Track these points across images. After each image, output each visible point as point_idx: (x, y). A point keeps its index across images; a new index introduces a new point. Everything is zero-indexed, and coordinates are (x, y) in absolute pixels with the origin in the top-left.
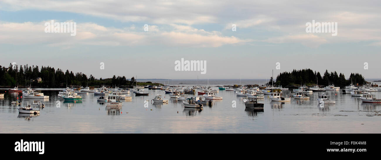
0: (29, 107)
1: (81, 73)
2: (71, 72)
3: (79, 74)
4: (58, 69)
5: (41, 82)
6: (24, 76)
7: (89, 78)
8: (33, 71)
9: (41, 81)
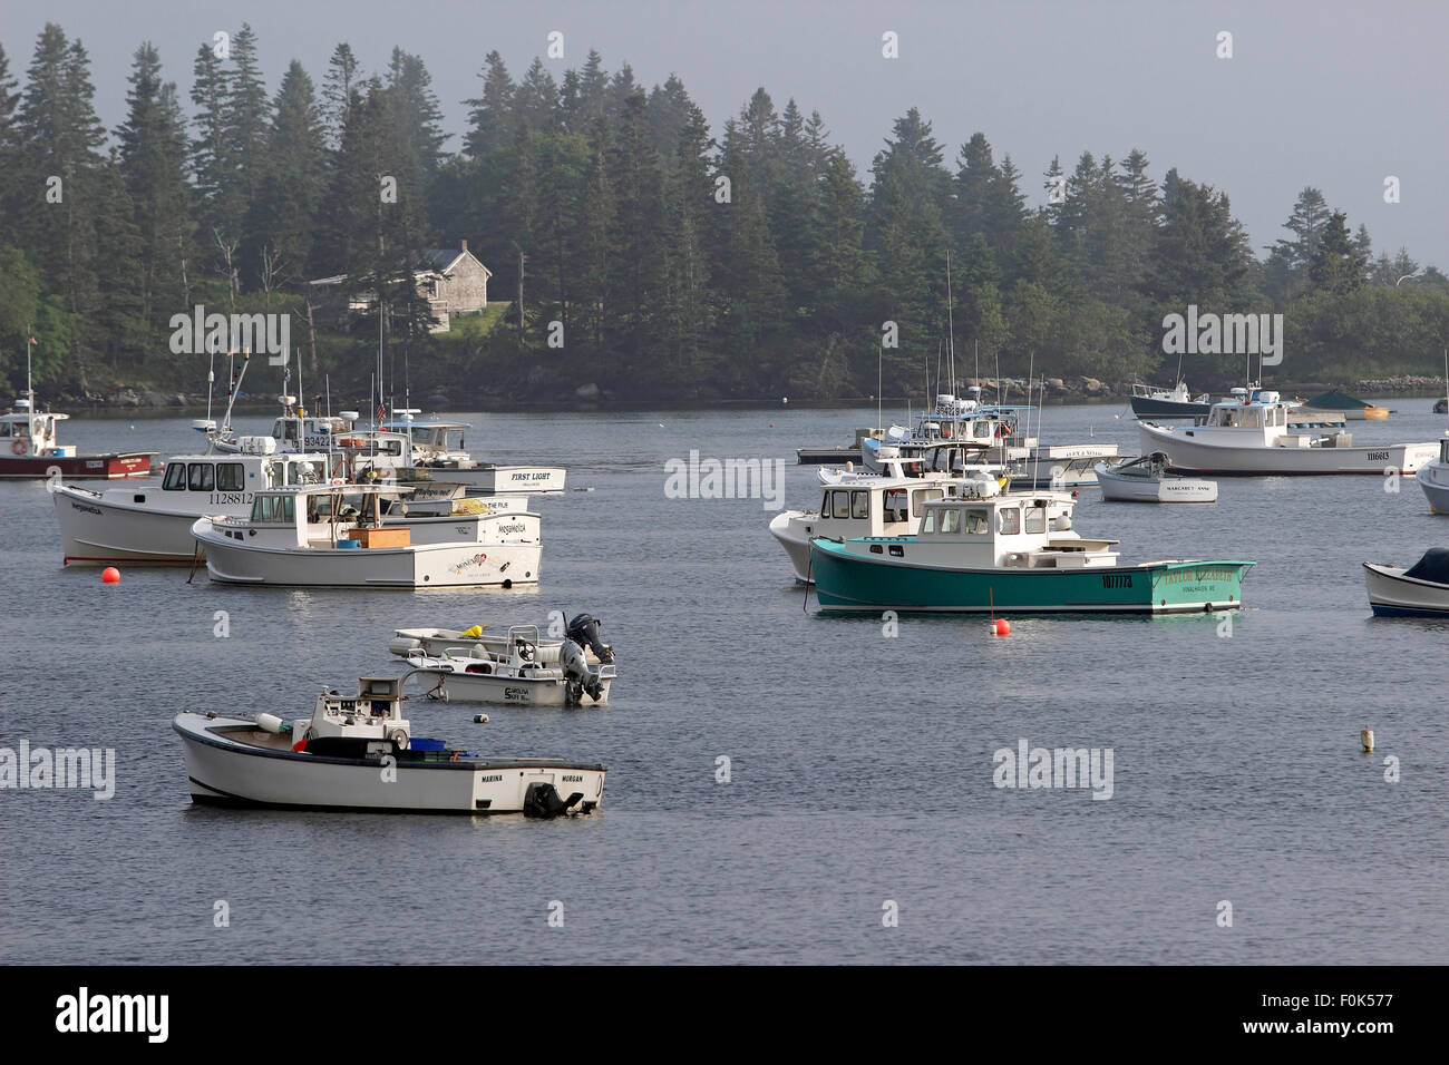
0: (381, 708)
1: (1136, 162)
2: (976, 148)
3: (1111, 185)
4: (761, 100)
5: (485, 327)
6: (202, 236)
7: (1282, 253)
8: (348, 138)
9: (478, 301)
